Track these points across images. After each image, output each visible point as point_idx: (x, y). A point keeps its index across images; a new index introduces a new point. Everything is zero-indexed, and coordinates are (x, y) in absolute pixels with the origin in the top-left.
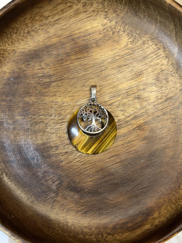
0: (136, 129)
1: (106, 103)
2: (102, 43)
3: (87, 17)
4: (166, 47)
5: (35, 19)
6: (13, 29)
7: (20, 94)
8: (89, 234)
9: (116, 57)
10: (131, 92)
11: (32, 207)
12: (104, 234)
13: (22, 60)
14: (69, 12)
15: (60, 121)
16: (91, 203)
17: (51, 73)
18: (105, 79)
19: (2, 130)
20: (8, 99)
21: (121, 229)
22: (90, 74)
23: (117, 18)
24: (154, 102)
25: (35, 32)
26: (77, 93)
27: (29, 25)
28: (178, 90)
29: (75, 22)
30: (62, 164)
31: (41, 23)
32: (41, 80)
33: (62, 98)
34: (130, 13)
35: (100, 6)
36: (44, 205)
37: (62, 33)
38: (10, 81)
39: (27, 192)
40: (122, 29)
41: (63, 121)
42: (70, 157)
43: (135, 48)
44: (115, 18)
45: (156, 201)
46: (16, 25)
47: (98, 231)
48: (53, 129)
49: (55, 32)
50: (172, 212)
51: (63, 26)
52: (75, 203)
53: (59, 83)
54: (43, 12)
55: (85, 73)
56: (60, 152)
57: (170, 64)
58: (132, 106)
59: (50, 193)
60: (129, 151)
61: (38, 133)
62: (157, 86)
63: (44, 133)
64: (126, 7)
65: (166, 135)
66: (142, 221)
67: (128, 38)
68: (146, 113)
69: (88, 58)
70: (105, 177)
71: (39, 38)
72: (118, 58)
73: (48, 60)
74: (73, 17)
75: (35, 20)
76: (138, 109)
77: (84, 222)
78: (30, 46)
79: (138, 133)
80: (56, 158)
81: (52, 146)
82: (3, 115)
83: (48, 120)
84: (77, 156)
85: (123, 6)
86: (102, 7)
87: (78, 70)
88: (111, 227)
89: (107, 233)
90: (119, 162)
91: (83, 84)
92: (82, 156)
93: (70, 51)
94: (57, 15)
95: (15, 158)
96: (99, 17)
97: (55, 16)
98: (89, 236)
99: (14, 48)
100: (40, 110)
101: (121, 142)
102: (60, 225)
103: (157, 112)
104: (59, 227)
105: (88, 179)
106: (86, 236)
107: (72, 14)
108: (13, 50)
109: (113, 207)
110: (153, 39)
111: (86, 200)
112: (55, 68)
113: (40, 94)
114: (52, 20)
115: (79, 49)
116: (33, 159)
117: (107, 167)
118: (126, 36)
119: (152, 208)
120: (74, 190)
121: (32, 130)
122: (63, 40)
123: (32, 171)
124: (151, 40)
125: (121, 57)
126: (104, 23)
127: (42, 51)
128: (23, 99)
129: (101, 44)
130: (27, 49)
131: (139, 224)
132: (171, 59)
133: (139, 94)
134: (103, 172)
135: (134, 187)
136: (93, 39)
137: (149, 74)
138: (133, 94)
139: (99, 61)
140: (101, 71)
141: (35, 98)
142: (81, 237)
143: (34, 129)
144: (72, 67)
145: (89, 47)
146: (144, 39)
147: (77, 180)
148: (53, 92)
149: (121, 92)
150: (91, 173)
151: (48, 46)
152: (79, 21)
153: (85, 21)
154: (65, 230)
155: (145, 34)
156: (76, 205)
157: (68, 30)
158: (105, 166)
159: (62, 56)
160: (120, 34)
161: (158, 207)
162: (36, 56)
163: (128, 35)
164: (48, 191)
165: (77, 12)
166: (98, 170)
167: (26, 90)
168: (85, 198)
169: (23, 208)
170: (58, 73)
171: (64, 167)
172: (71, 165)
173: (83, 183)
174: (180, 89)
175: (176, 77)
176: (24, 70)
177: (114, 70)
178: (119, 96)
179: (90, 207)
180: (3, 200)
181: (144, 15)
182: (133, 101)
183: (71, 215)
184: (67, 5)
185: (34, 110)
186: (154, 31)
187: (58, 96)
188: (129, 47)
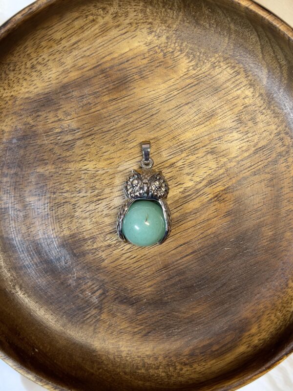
0: (213, 200)
1: (162, 164)
3: (122, 35)
4: (248, 70)
5: (40, 46)
6: (9, 65)
7: (30, 163)
8: (154, 366)
9: (172, 92)
10: (200, 144)
11: (64, 333)
12: (177, 364)
13: (28, 109)
14: (93, 29)
15: (95, 199)
16: (154, 320)
17: (74, 125)
18: (158, 127)
19: (7, 221)
20: (12, 171)
21: (203, 356)
22: (135, 122)
23: (168, 31)
24: (237, 157)
25: (43, 65)
26: (118, 153)
27: (33, 55)
28: (272, 136)
29: (103, 43)
30: (103, 264)
31: (51, 50)
32: (59, 138)
33: (94, 163)
34: (188, 21)
35: (140, 15)
36: (81, 328)
37: (84, 62)
38: (12, 144)
39: (54, 312)
40: (178, 48)
41: (99, 197)
42: (115, 252)
43: (201, 75)
44: (165, 31)
45: (253, 308)
46: (13, 58)
47: (168, 361)
48: (85, 212)
49: (75, 61)
50: (278, 324)
51: (85, 51)
52: (130, 322)
53: (88, 140)
54: (53, 34)
55: (126, 121)
56: (100, 245)
57: (257, 95)
58: (204, 166)
59: (90, 310)
60: (204, 235)
61: (63, 219)
62: (240, 132)
63: (72, 219)
64: (181, 13)
65: (260, 205)
66: (233, 340)
67: (188, 61)
68: (226, 175)
69: (129, 97)
70: (171, 278)
71: (49, 73)
72: (176, 93)
73: (67, 107)
74: (100, 37)
75: (41, 47)
76: (213, 170)
77: (145, 350)
78: (37, 87)
79: (216, 207)
80: (94, 255)
81: (87, 237)
82: (7, 197)
83: (76, 199)
84: (125, 249)
85: (175, 12)
86: (144, 17)
87: (115, 117)
88: (187, 353)
89: (181, 364)
90: (192, 253)
91: (125, 139)
92: (133, 249)
93: (100, 89)
94: (74, 36)
95: (31, 261)
96: (140, 33)
97: (70, 37)
98: (155, 369)
99: (12, 93)
100: (63, 185)
101: (191, 222)
102: (110, 356)
103: (243, 172)
104: (109, 359)
105: (145, 283)
106: (149, 371)
107: (97, 31)
108: (12, 96)
109: (188, 323)
110: (226, 60)
111: (144, 315)
112: (79, 118)
113: (60, 160)
114: (67, 44)
115: (114, 85)
116: (59, 259)
117: (173, 262)
118: (185, 58)
119: (247, 319)
120: (125, 302)
121: (53, 216)
122: (87, 72)
123: (60, 279)
124: (224, 61)
125: (180, 91)
126: (148, 41)
127: (56, 94)
128: (34, 169)
129: (147, 73)
130: (33, 92)
131: (229, 345)
132: (258, 87)
133: (212, 147)
134: (167, 270)
135: (217, 289)
136: (133, 67)
137: (225, 114)
138: (202, 147)
139: (145, 100)
140: (151, 116)
141: (53, 167)
142: (142, 373)
143: (57, 214)
144: (105, 114)
145: (131, 80)
146: (213, 60)
147: (130, 286)
148: (79, 154)
149: (184, 145)
150: (149, 274)
151: (65, 84)
152: (110, 41)
153: (119, 41)
154: (118, 364)
155: (215, 52)
156: (131, 324)
157: (94, 56)
158: (170, 262)
159: (88, 98)
160: (176, 55)
161: (256, 317)
162: (48, 101)
163: (187, 55)
164: (86, 306)
165: (105, 28)
166: (160, 268)
167: (38, 156)
168: (144, 312)
169: (50, 336)
170: (84, 124)
171: (107, 268)
172: (117, 265)
173: (140, 289)
174: (276, 132)
175: (268, 114)
176: (31, 125)
177: (171, 112)
178: (182, 151)
179: (152, 326)
180: (20, 326)
181: (210, 24)
182: (204, 159)
183: (125, 340)
184: (87, 18)
185: (53, 185)
186: (227, 46)
187: (88, 160)
188: (190, 75)
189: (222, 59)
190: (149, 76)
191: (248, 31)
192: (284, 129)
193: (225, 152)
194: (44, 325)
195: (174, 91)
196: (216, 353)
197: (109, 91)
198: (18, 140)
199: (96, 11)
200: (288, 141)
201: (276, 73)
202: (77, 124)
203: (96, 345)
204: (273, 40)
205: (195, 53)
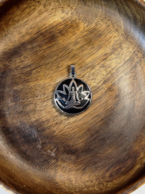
0: (107, 91)
3: (49, 15)
4: (114, 24)
7: (9, 86)
8: (91, 186)
9: (77, 40)
10: (96, 63)
12: (104, 182)
13: (5, 58)
14: (34, 14)
16: (87, 160)
17: (30, 63)
18: (74, 58)
21: (117, 175)
22: (61, 57)
24: (116, 67)
25: (11, 34)
26: (55, 73)
27: (6, 29)
28: (131, 54)
29: (40, 20)
30: (55, 134)
31: (14, 26)
32: (23, 70)
33: (43, 80)
34: (81, 4)
35: (57, 4)
36: (48, 171)
37: (32, 31)
39: (31, 164)
40: (77, 18)
41: (48, 98)
42: (60, 126)
43: (91, 30)
44: (70, 11)
45: (139, 144)
47: (98, 182)
48: (42, 107)
49: (27, 31)
51: (32, 25)
52: (74, 164)
53: (38, 69)
54: (14, 17)
55: (57, 57)
56: (52, 124)
57: (120, 35)
58: (100, 74)
59: (51, 160)
60: (106, 110)
61: (30, 113)
62: (115, 54)
63: (35, 112)
65: (132, 90)
66: (131, 164)
67: (83, 24)
68: (112, 77)
69: (56, 45)
70: (93, 136)
71: (15, 38)
72: (80, 40)
73: (25, 54)
74: (38, 17)
75: (9, 25)
76: (105, 75)
77: (84, 178)
78: (9, 46)
79: (109, 95)
80: (49, 129)
81: (44, 120)
83: (36, 101)
84: (66, 124)
86: (59, 5)
87: (51, 56)
88: (108, 175)
89: (106, 182)
90: (101, 120)
91: (57, 66)
92: (70, 123)
93: (41, 43)
94: (25, 18)
96: (58, 13)
97: (23, 19)
98: (92, 187)
100: (28, 94)
101: (98, 104)
103: (120, 74)
104: (65, 186)
105: (79, 141)
106: (89, 189)
107: (36, 14)
109: (106, 159)
110: (102, 20)
111: (82, 159)
112: (32, 59)
113: (25, 81)
114: (22, 23)
115: (48, 40)
116: (30, 135)
117: (92, 127)
119: (137, 151)
120: (70, 153)
121: (24, 112)
122: (34, 36)
123: (32, 146)
125: (82, 39)
126: (62, 17)
127: (19, 48)
128: (12, 88)
129: (64, 32)
130: (7, 49)
131: (130, 167)
132: (120, 31)
133: (103, 64)
134: (90, 132)
136: (57, 30)
137: (106, 47)
138: (97, 65)
139: (65, 45)
140: (69, 53)
141: (22, 85)
142: (85, 190)
143: (26, 110)
144: (45, 55)
145: (55, 37)
146: (96, 21)
147: (71, 144)
148: (35, 77)
149: (88, 65)
150: (80, 135)
151: (23, 43)
152: (43, 19)
153: (48, 18)
154: (71, 188)
155: (96, 17)
156: (75, 165)
157: (36, 27)
158: (90, 127)
159: (36, 48)
160: (77, 22)
161: (142, 149)
162: (15, 52)
163: (82, 21)
164: (49, 159)
165: (40, 12)
166: (86, 131)
167: (13, 81)
168: (81, 157)
169: (31, 178)
170: (35, 62)
171: (57, 136)
172: (63, 133)
173: (76, 145)
174: (133, 52)
175: (127, 44)
176: (8, 65)
177: (79, 50)
178: (88, 68)
179: (86, 164)
180: (13, 174)
181: (91, 3)
182: (100, 70)
183: (73, 174)
184: (31, 8)
185: (23, 95)
186: (101, 13)
187: (40, 79)
188: (86, 30)
189: (100, 20)
190: (65, 33)
191: (111, 3)
192: (137, 49)
193: (109, 65)
194: (27, 172)
195: (79, 39)
196: (124, 172)
197: (46, 43)
198: (2, 74)
199: (35, 4)
200: (140, 55)
201: (128, 22)
202: (32, 62)
203: (57, 180)
204: (124, 3)
205: (86, 19)
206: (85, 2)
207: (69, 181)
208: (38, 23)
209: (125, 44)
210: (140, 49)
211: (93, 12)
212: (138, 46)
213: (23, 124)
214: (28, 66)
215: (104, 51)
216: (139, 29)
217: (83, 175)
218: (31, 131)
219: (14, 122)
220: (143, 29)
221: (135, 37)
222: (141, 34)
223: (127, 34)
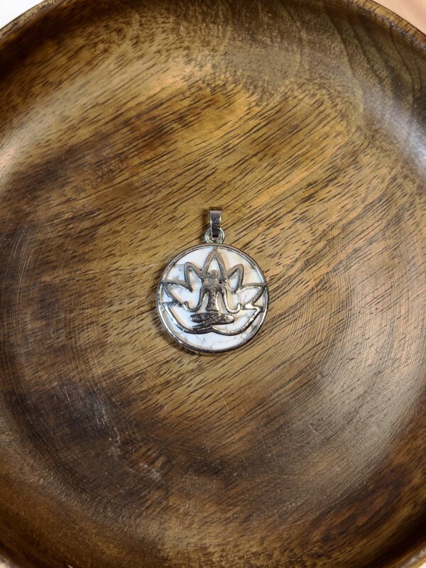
0: (315, 290)
2: (193, 118)
3: (148, 69)
4: (335, 96)
5: (31, 94)
7: (27, 271)
9: (231, 142)
10: (283, 209)
12: (305, 558)
13: (19, 190)
14: (103, 66)
15: (136, 312)
16: (255, 493)
17: (92, 206)
18: (218, 193)
21: (345, 537)
22: (182, 191)
23: (213, 56)
24: (340, 220)
26: (163, 238)
27: (21, 108)
28: (386, 183)
29: (122, 83)
30: (162, 414)
31: (47, 99)
32: (71, 226)
33: (128, 257)
34: (240, 39)
35: (171, 38)
37: (97, 114)
40: (231, 79)
41: (142, 309)
42: (178, 391)
43: (269, 113)
44: (209, 57)
47: (289, 557)
48: (123, 334)
49: (83, 113)
51: (98, 97)
52: (216, 503)
53: (115, 225)
54: (48, 74)
55: (170, 190)
56: (152, 384)
57: (354, 130)
58: (294, 240)
59: (149, 493)
60: (311, 345)
61: (89, 350)
62: (339, 184)
63: (103, 348)
64: (229, 28)
65: (387, 288)
66: (387, 502)
67: (247, 95)
68: (328, 248)
69: (168, 156)
70: (272, 420)
71: (47, 134)
72: (236, 142)
73: (76, 180)
74: (117, 75)
75: (31, 96)
76: (308, 245)
77: (248, 546)
78: (31, 156)
80: (145, 401)
81: (128, 375)
83: (107, 316)
84: (193, 385)
85: (220, 27)
86: (177, 40)
87: (152, 186)
88: (318, 538)
89: (312, 556)
90: (297, 376)
91: (170, 216)
92: (206, 382)
93: (125, 149)
94: (78, 77)
96: (173, 63)
97: (74, 78)
100: (83, 297)
101: (287, 328)
103: (354, 242)
105: (233, 435)
107: (112, 67)
110: (301, 86)
111: (239, 488)
112: (98, 194)
113: (77, 259)
115: (145, 141)
117: (271, 394)
118: (244, 91)
119: (402, 466)
120: (205, 471)
121: (72, 348)
122: (103, 127)
124: (298, 88)
125: (242, 138)
126: (187, 74)
127: (61, 162)
128: (37, 279)
130: (25, 164)
131: (383, 512)
132: (353, 118)
133: (302, 211)
134: (265, 408)
136: (170, 113)
137: (313, 162)
138: (287, 213)
139: (194, 157)
140: (205, 178)
141: (65, 272)
144: (136, 184)
145: (166, 133)
146: (283, 89)
147: (208, 443)
148: (104, 247)
149: (260, 213)
150: (236, 419)
151: (72, 147)
152: (131, 80)
153: (145, 79)
155: (284, 78)
156: (221, 506)
157: (111, 103)
158: (265, 395)
159: (108, 164)
160: (229, 89)
161: (417, 459)
162: (48, 174)
163: (245, 87)
164: (142, 488)
165: (123, 61)
167: (40, 257)
168: (237, 483)
169: (90, 544)
170: (106, 202)
171: (169, 420)
172: (184, 411)
173: (225, 446)
174: (390, 177)
175: (374, 154)
176: (27, 212)
177: (234, 170)
178: (259, 223)
179: (254, 503)
180: (38, 532)
181: (271, 38)
182: (293, 229)
183: (213, 534)
184: (97, 48)
185: (69, 298)
186: (300, 67)
187: (118, 254)
188: (254, 113)
189: (296, 87)
190: (194, 122)
191: (328, 38)
192: (401, 171)
193: (321, 216)
194: (77, 527)
195: (234, 139)
197: (140, 148)
198: (8, 236)
199: (108, 36)
200: (410, 187)
201: (376, 93)
202: (96, 203)
203: (168, 551)
204: (366, 39)
205: (256, 83)
206: (253, 33)
207: (200, 554)
208: (117, 90)
209: (369, 156)
210: (411, 170)
211: (275, 63)
212: (406, 163)
213: (67, 385)
214: (86, 216)
215: (305, 174)
216: (409, 113)
217: (245, 537)
218: (92, 406)
219: (42, 378)
220: (419, 114)
221: (397, 136)
222: (415, 126)
223: (374, 127)
